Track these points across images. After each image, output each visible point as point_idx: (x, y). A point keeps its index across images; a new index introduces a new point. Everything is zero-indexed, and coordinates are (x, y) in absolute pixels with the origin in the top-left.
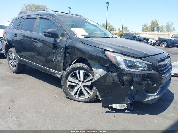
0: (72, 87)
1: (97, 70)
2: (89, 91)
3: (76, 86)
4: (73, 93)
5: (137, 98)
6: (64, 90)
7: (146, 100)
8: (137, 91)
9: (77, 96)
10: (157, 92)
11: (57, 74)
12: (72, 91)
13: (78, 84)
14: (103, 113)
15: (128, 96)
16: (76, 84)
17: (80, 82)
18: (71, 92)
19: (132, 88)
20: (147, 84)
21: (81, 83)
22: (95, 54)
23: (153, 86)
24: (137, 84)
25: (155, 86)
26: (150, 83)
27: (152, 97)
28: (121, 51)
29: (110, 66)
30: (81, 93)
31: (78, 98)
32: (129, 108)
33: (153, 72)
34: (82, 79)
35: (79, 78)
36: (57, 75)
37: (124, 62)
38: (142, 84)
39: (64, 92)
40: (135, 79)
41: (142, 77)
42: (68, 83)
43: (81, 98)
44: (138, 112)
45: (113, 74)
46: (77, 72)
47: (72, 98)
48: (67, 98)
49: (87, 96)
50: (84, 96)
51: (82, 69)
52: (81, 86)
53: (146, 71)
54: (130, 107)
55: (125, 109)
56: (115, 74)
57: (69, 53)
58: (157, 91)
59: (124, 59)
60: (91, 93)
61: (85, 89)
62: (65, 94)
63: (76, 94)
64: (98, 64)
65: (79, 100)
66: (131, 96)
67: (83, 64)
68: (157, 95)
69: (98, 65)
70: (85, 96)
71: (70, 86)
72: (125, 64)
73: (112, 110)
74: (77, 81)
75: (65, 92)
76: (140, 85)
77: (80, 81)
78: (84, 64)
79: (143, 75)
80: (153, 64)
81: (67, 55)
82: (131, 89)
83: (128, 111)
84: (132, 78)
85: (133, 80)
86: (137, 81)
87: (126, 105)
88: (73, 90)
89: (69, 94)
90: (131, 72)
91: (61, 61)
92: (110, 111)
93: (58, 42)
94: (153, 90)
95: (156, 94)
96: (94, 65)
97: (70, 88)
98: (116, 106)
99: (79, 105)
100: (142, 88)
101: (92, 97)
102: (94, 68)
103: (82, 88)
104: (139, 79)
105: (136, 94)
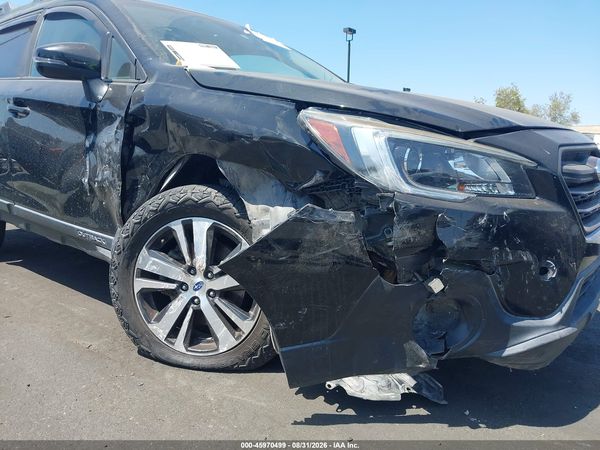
0: (159, 300)
1: (267, 211)
2: (234, 317)
3: (174, 294)
4: (160, 329)
5: (465, 341)
6: (120, 313)
7: (509, 351)
8: (461, 303)
9: (179, 344)
10: (565, 309)
11: (100, 245)
12: (158, 319)
13: (182, 286)
14: (296, 423)
15: (417, 332)
16: (173, 286)
17: (195, 274)
18: (153, 327)
19: (436, 285)
20: (510, 264)
21: (199, 278)
22: (254, 129)
23: (542, 278)
24: (461, 264)
25: (552, 275)
26: (529, 264)
27: (540, 334)
28: (375, 102)
29: (325, 184)
30: (200, 330)
31: (184, 351)
32: (425, 393)
33: (537, 204)
34: (201, 259)
35: (187, 258)
36: (102, 251)
37: (392, 151)
38: (485, 266)
39: (124, 326)
40: (452, 239)
41: (487, 229)
42: (141, 284)
43: (202, 352)
44: (472, 414)
45: (334, 216)
46: (177, 227)
47: (157, 351)
48: (142, 352)
49: (226, 340)
50: (214, 344)
51: (202, 209)
52: (197, 294)
53: (506, 200)
54: (430, 388)
55: (408, 399)
56: (348, 217)
57: (144, 145)
58: (560, 302)
59: (390, 140)
60: (246, 325)
61: (216, 307)
62: (129, 334)
63: (174, 332)
64: (272, 182)
65: (188, 361)
66: (435, 335)
67: (203, 188)
68: (563, 323)
69: (271, 186)
70: (216, 340)
71: (146, 294)
72: (398, 162)
73: (342, 407)
74: (177, 273)
75: (126, 326)
76: (475, 272)
77: (191, 270)
78: (209, 189)
79: (491, 218)
80: (539, 164)
81: (138, 151)
82: (431, 293)
83: (423, 412)
84: (435, 233)
85: (437, 243)
86: (461, 250)
87: (408, 381)
88: (163, 314)
89: (143, 336)
90: (426, 204)
91: (110, 183)
92: (332, 409)
93: (100, 97)
94: (545, 298)
95: (557, 318)
96: (254, 190)
97: (147, 306)
98: (364, 386)
99: (184, 383)
100: (489, 286)
101: (250, 347)
102: (255, 202)
103: (205, 305)
104: (469, 239)
105: (458, 322)
